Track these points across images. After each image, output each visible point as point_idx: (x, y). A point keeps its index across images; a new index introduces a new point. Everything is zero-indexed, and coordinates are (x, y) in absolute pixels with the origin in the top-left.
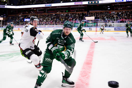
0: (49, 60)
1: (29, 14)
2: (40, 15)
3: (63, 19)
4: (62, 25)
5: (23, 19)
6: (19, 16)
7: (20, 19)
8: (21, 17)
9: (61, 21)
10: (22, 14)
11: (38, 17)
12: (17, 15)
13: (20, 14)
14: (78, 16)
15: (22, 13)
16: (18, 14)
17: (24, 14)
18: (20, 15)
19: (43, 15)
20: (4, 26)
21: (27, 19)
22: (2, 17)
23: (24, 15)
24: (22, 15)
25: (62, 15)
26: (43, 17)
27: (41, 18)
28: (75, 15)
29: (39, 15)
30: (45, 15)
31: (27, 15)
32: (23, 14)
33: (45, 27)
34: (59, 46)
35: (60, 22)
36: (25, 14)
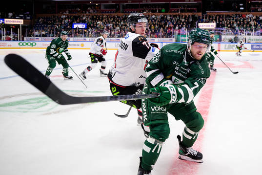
0: (160, 109)
1: (83, 13)
2: (108, 16)
3: (154, 25)
4: (152, 37)
5: (71, 24)
6: (60, 17)
7: (63, 23)
8: (65, 19)
9: (151, 31)
10: (68, 13)
11: (104, 21)
12: (57, 15)
13: (62, 13)
14: (185, 22)
15: (67, 11)
16: (59, 12)
17: (73, 13)
18: (64, 15)
19: (114, 17)
20: (25, 38)
21: (78, 23)
22: (21, 18)
23: (71, 14)
24: (68, 16)
25: (153, 19)
26: (114, 21)
27: (109, 23)
28: (180, 18)
29: (104, 17)
30: (119, 17)
31: (79, 16)
32: (70, 12)
33: (118, 41)
34: (175, 79)
35: (148, 31)
36: (76, 13)
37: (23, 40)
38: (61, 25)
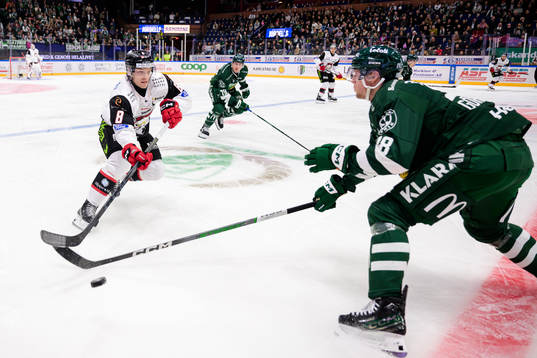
1: (286, 7)
2: (333, 11)
3: (438, 26)
4: (431, 54)
5: (264, 30)
6: (247, 19)
7: (251, 29)
8: (255, 21)
9: (428, 38)
10: (259, 10)
11: (325, 22)
12: (240, 14)
13: (250, 10)
14: (523, 14)
15: (259, 6)
16: (244, 9)
17: (269, 9)
18: (253, 13)
19: (346, 13)
20: (191, 57)
21: (276, 28)
22: (187, 23)
23: (265, 12)
24: (261, 16)
25: (437, 12)
26: (345, 20)
27: (336, 25)
28: (509, 7)
29: (328, 12)
30: (356, 13)
31: (279, 16)
32: (263, 8)
35: (421, 40)
36: (274, 8)
37: (188, 60)
38: (248, 32)
